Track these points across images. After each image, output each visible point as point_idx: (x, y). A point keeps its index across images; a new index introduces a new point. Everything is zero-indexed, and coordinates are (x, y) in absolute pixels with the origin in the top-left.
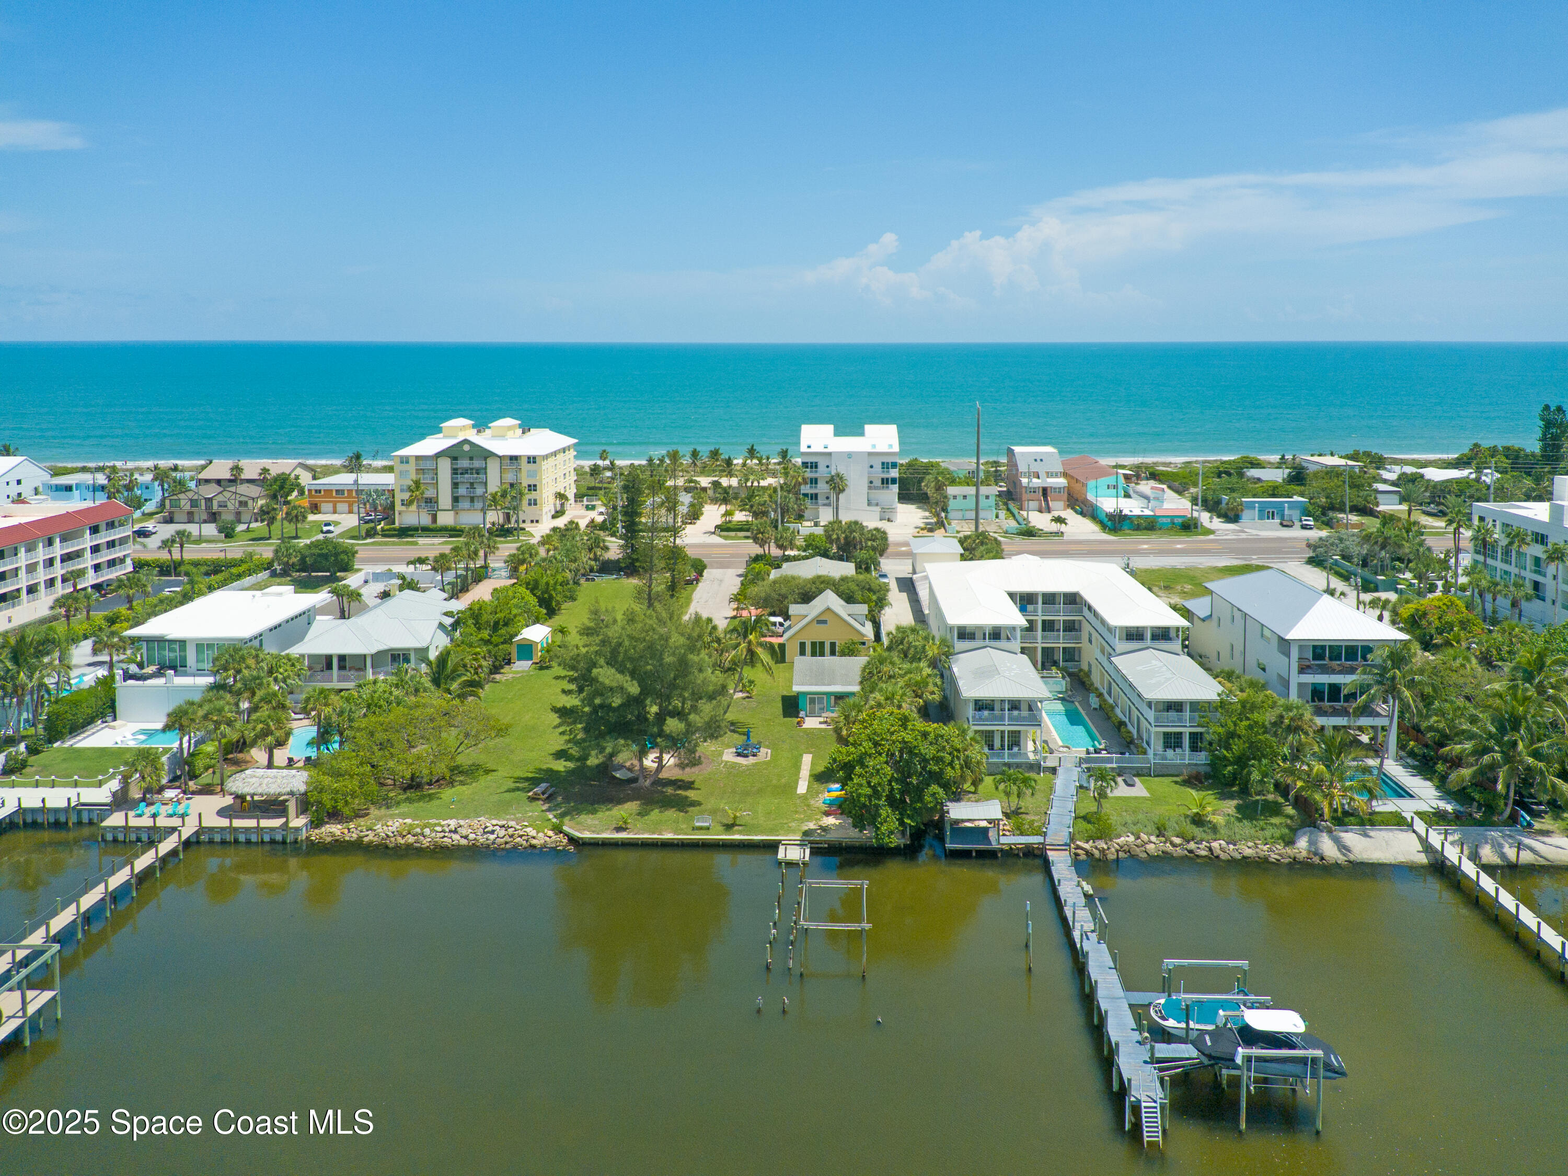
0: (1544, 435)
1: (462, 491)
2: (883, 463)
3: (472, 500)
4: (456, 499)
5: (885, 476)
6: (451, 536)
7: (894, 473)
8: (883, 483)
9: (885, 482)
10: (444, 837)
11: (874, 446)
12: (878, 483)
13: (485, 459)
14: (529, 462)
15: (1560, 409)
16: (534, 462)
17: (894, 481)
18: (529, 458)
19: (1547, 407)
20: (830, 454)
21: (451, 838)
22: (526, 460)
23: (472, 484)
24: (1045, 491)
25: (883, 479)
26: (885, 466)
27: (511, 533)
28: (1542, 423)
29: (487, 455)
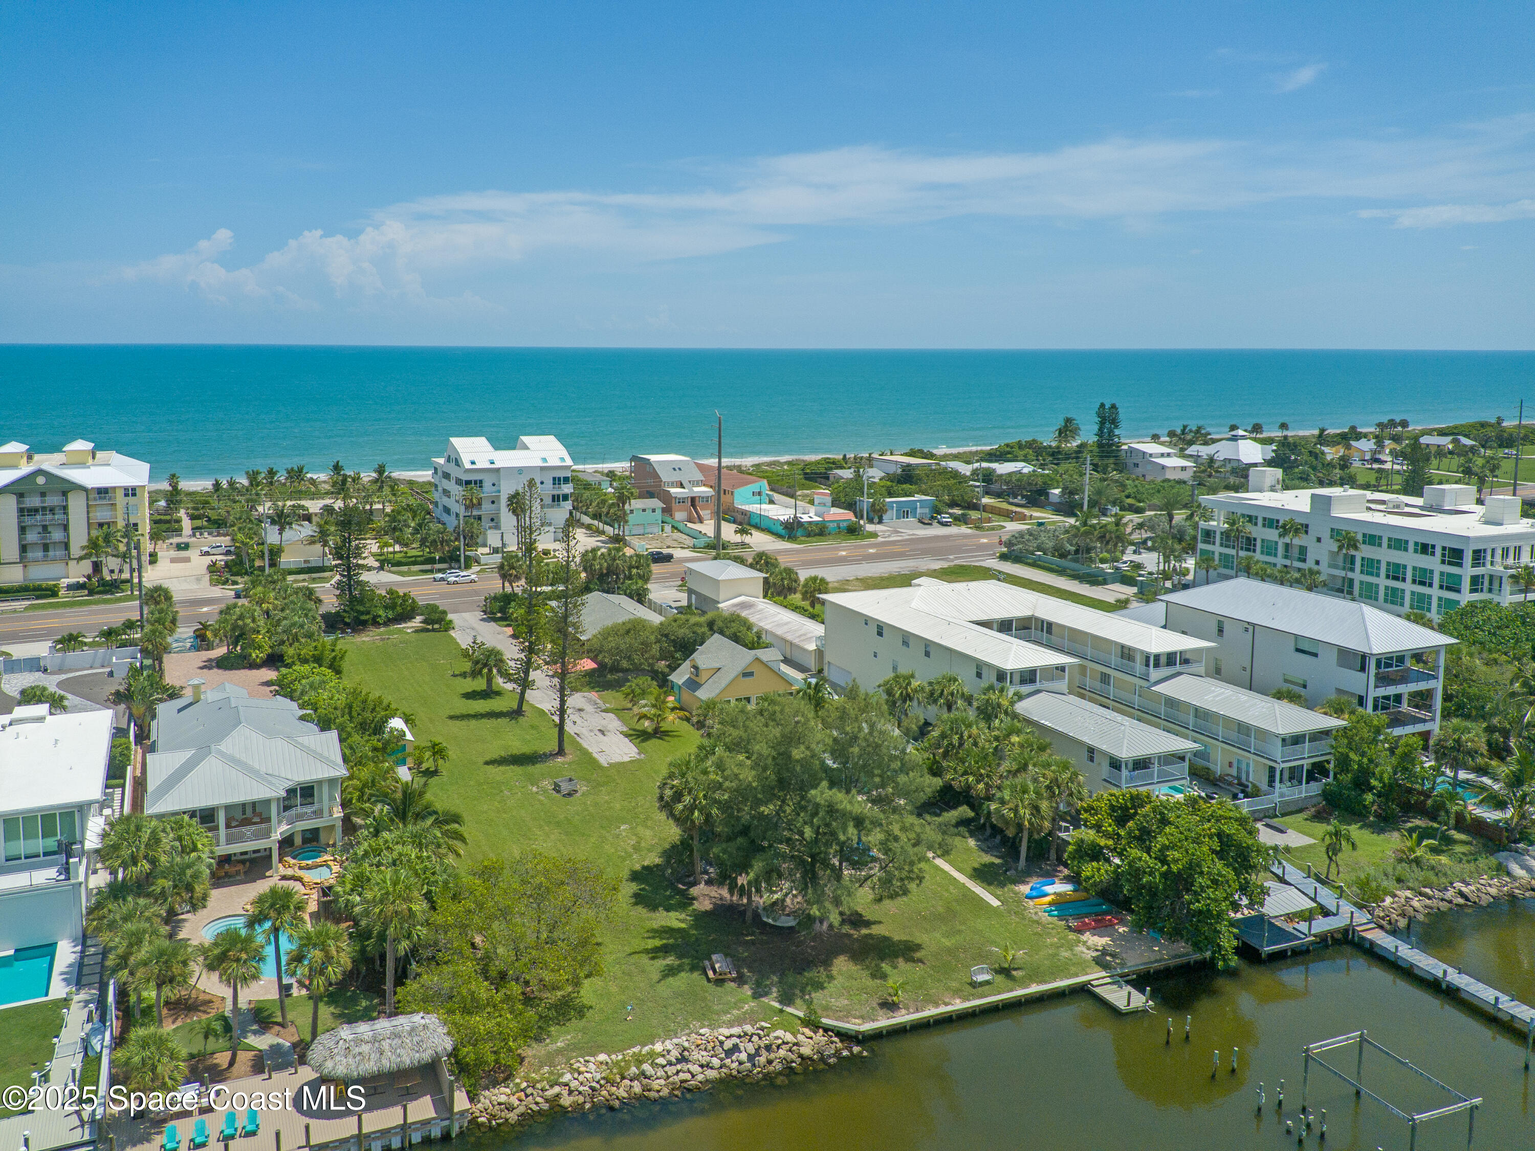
0: (1101, 429)
1: (32, 537)
2: (554, 479)
3: (46, 548)
4: (23, 549)
5: (556, 492)
6: (38, 598)
7: (567, 489)
8: (553, 500)
9: (556, 499)
10: (678, 1072)
11: (545, 460)
12: (548, 500)
13: (64, 494)
14: (126, 495)
15: (1113, 406)
16: (134, 495)
17: (565, 497)
18: (126, 489)
19: (1102, 405)
20: (498, 470)
21: (689, 1072)
22: (123, 492)
23: (45, 527)
24: (693, 500)
25: (553, 496)
26: (556, 481)
27: (117, 587)
28: (1097, 419)
29: (67, 488)
